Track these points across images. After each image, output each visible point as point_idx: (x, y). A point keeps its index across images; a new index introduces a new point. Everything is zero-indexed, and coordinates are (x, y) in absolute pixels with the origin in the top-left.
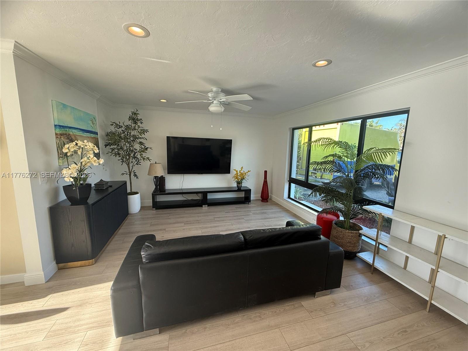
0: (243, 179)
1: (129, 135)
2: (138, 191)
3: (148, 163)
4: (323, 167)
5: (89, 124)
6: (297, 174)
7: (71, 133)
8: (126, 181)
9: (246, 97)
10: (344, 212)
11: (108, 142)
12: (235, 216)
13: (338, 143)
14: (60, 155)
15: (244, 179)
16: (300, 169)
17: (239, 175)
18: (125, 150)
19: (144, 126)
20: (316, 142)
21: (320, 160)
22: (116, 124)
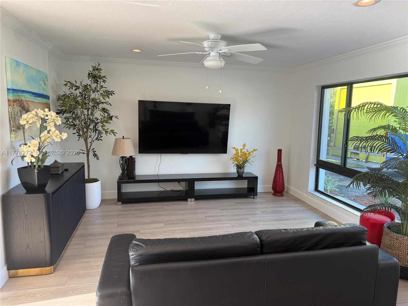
0: (245, 161)
1: (87, 99)
2: (97, 178)
3: (112, 138)
4: (370, 145)
5: (41, 85)
6: (328, 154)
7: (23, 99)
8: (84, 163)
9: (258, 47)
10: (400, 211)
11: (60, 109)
12: (236, 215)
13: (392, 110)
14: (13, 127)
15: (247, 161)
16: (332, 147)
17: (239, 155)
18: (83, 120)
19: (109, 86)
20: (359, 109)
21: (364, 135)
22: (71, 84)
